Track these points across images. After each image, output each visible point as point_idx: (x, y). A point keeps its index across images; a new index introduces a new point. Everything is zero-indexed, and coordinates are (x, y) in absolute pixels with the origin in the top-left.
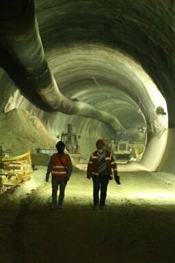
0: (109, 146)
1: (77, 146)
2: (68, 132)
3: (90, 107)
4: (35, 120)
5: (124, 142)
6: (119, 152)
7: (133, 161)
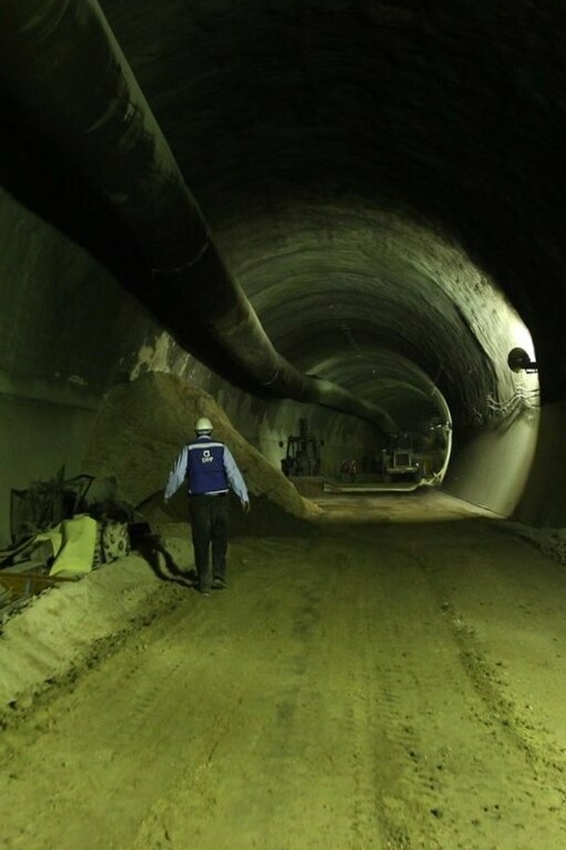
0: (378, 459)
1: (319, 461)
2: (302, 435)
3: (343, 391)
4: (202, 399)
5: (405, 452)
6: (396, 469)
7: (425, 487)
